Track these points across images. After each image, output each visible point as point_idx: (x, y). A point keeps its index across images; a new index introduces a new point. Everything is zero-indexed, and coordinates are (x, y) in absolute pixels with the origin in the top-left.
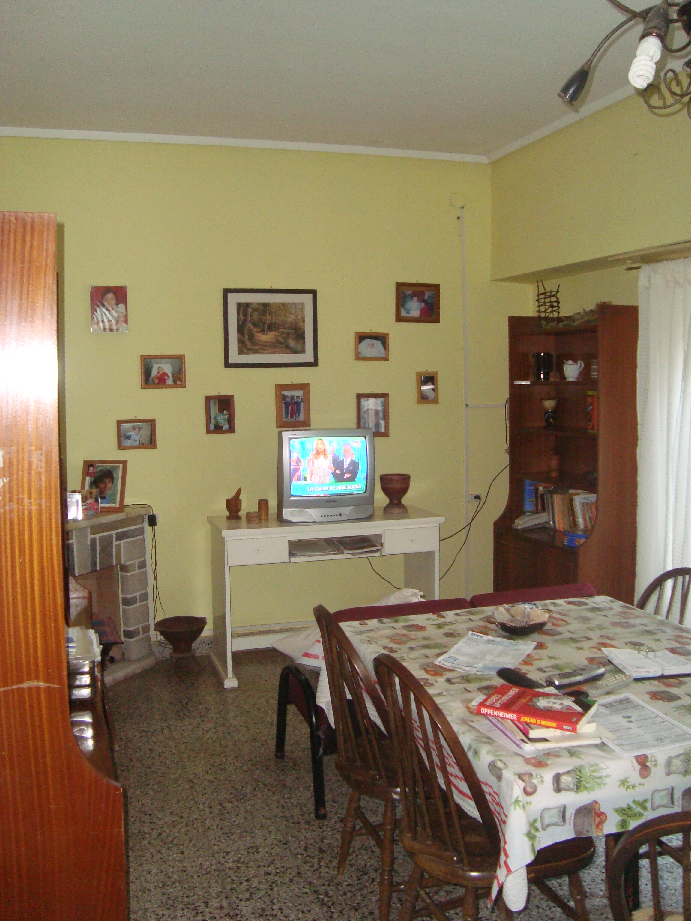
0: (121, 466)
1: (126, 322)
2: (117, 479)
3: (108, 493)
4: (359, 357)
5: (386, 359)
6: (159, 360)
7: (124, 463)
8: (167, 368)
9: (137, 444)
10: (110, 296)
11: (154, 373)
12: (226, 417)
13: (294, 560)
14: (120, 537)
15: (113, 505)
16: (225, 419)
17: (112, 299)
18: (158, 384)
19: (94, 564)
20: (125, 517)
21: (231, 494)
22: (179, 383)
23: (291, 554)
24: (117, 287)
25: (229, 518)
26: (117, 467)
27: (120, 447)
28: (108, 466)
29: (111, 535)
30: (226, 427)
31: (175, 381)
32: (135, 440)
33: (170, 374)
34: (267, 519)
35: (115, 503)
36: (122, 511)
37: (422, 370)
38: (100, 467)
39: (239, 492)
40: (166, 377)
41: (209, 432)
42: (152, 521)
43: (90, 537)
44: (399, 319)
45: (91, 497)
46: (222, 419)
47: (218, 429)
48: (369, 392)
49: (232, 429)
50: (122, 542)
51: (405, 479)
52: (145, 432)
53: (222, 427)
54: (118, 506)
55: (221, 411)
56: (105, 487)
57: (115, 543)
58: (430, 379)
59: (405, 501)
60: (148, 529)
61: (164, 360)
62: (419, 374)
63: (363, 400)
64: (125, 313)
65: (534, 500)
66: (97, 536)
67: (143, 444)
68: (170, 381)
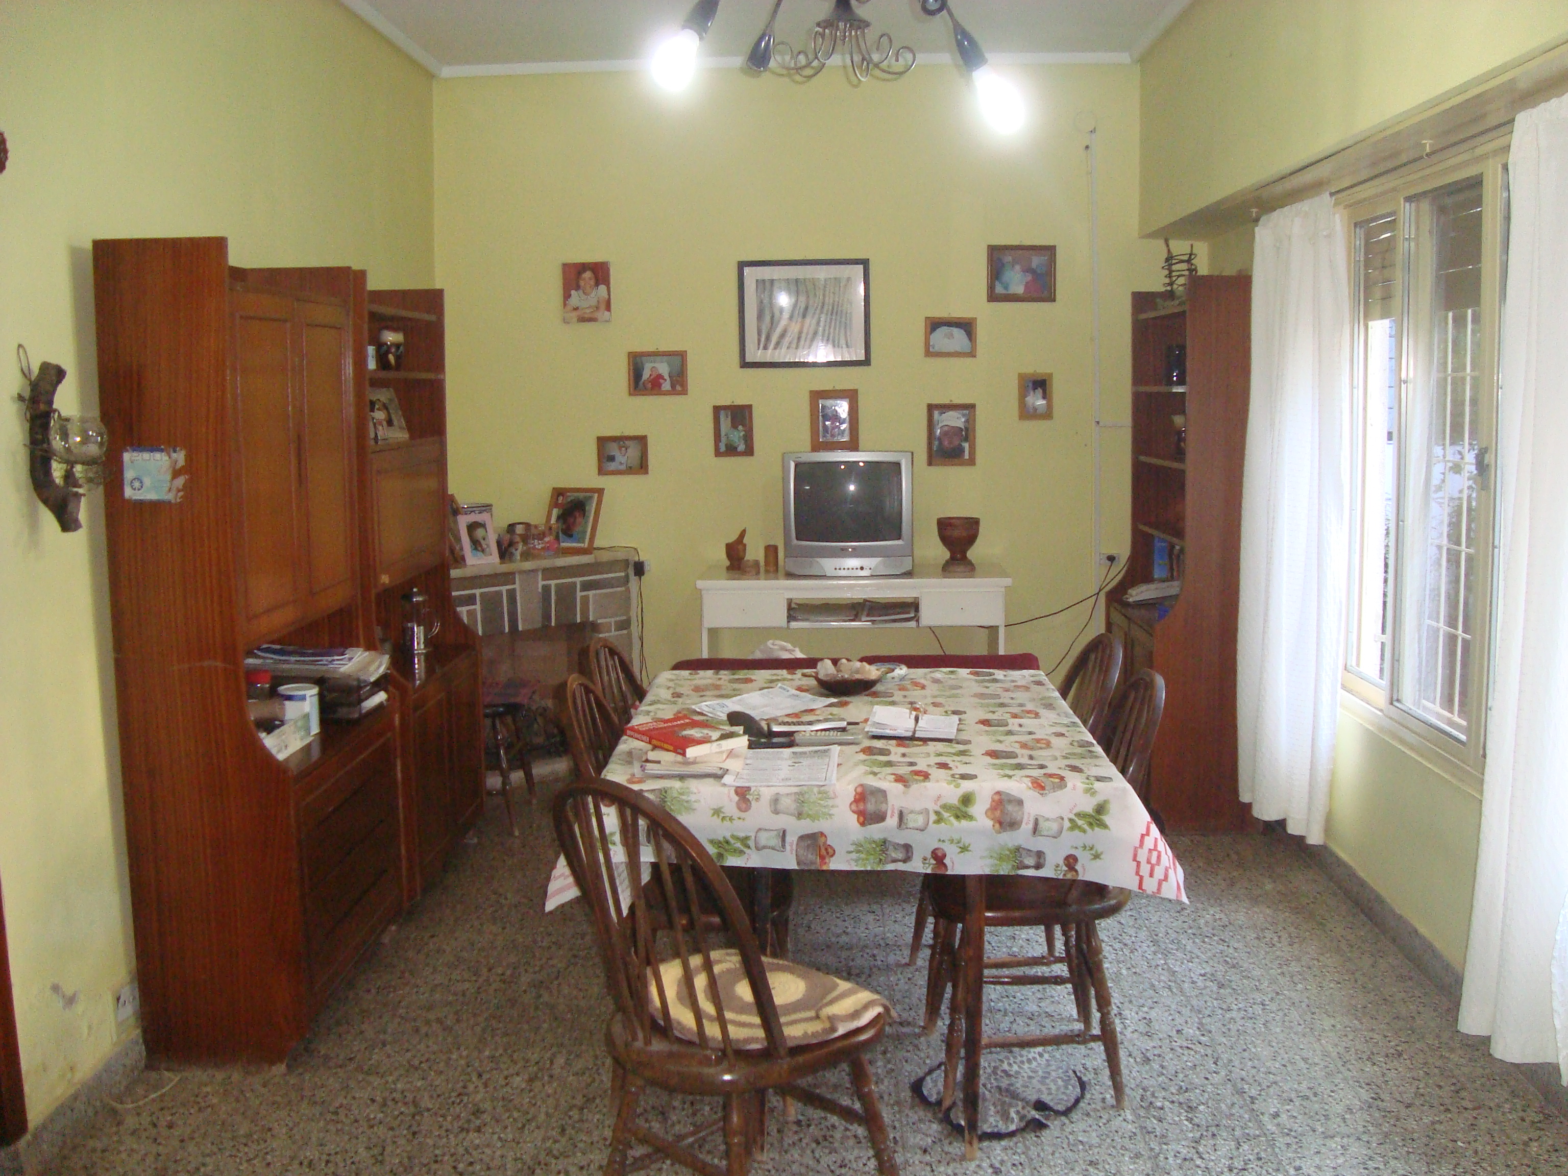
0: (596, 495)
1: (608, 308)
2: (590, 511)
3: (577, 529)
4: (929, 353)
5: (972, 354)
6: (652, 358)
7: (600, 491)
8: (663, 369)
9: (623, 467)
10: (588, 275)
11: (646, 375)
12: (742, 434)
13: (794, 624)
14: (587, 586)
15: (582, 545)
16: (740, 437)
17: (590, 279)
18: (652, 388)
19: (547, 616)
20: (593, 561)
21: (732, 538)
22: (678, 388)
23: (791, 618)
24: (596, 264)
25: (728, 568)
26: (591, 498)
27: (601, 471)
28: (581, 495)
29: (575, 583)
30: (741, 447)
31: (673, 386)
32: (621, 463)
33: (666, 377)
34: (777, 570)
35: (584, 542)
36: (591, 553)
37: (1029, 370)
38: (572, 496)
39: (743, 534)
40: (661, 381)
41: (718, 453)
42: (639, 569)
43: (541, 583)
44: (993, 297)
45: (551, 534)
46: (737, 436)
47: (731, 451)
48: (947, 402)
49: (749, 451)
50: (591, 593)
51: (973, 524)
52: (633, 452)
53: (736, 448)
54: (586, 545)
55: (734, 426)
56: (574, 522)
57: (579, 594)
58: (1041, 384)
59: (972, 554)
60: (633, 579)
61: (658, 358)
62: (1022, 377)
63: (936, 413)
64: (607, 297)
65: (1167, 561)
66: (553, 583)
67: (630, 467)
68: (666, 386)
